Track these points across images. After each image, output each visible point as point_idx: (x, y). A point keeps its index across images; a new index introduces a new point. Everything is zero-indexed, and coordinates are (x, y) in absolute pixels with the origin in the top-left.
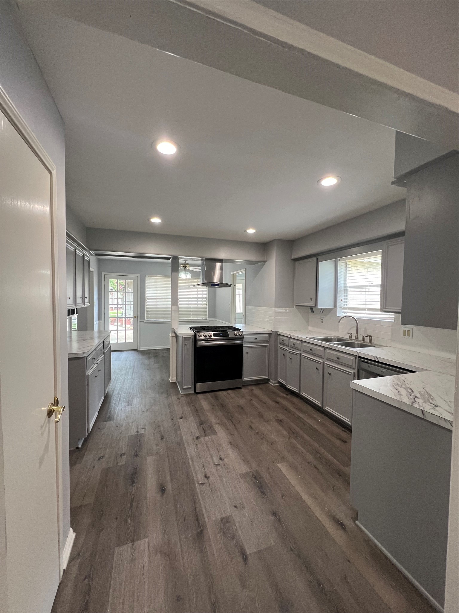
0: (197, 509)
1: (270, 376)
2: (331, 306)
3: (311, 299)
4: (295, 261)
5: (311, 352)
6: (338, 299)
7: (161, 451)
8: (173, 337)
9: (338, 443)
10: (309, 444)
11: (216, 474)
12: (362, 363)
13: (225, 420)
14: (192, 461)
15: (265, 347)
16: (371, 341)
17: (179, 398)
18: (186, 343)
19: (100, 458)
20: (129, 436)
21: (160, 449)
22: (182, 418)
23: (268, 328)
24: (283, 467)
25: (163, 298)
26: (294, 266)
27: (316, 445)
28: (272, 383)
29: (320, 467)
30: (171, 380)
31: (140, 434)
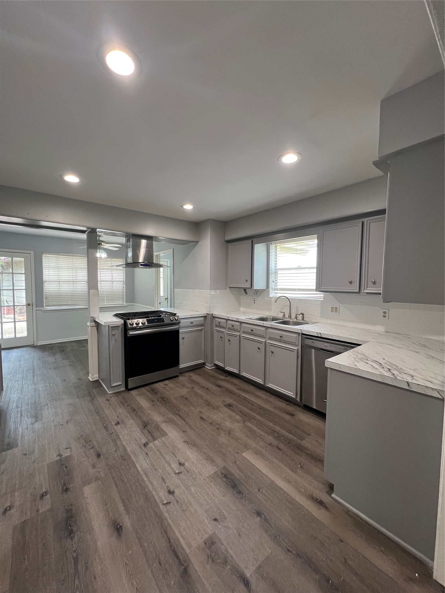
0: (172, 541)
1: (206, 360)
2: (264, 287)
3: (247, 281)
4: (228, 243)
5: (252, 332)
6: (270, 280)
7: (101, 473)
8: (93, 328)
9: (288, 417)
10: (264, 425)
11: (181, 485)
12: (306, 339)
13: (171, 416)
14: (148, 477)
15: (201, 330)
16: (303, 319)
17: (108, 399)
18: (114, 334)
19: (5, 511)
20: (48, 464)
21: (99, 472)
22: (118, 423)
23: (203, 312)
24: (248, 456)
25: (69, 280)
26: (227, 249)
27: (271, 424)
28: (209, 367)
29: (282, 446)
30: (92, 379)
31: (64, 458)
